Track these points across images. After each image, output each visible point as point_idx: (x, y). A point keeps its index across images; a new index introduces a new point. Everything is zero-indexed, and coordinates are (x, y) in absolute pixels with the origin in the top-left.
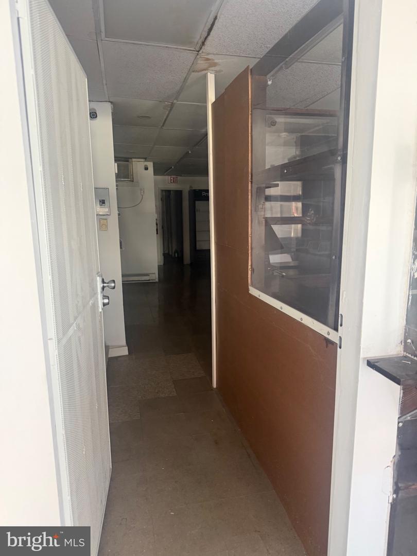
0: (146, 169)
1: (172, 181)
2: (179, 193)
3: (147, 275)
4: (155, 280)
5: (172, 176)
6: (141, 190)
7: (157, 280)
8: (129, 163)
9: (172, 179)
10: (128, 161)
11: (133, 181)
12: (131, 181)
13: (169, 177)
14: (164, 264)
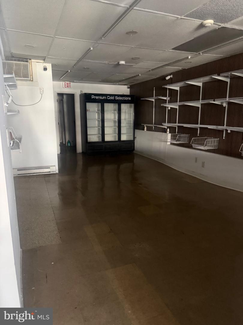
0: (45, 69)
1: (66, 86)
2: (71, 97)
3: (48, 167)
4: (55, 171)
5: (66, 82)
6: (40, 89)
7: (57, 172)
8: (28, 63)
9: (66, 84)
10: (27, 62)
11: (32, 81)
12: (30, 80)
13: (64, 83)
14: (60, 153)
